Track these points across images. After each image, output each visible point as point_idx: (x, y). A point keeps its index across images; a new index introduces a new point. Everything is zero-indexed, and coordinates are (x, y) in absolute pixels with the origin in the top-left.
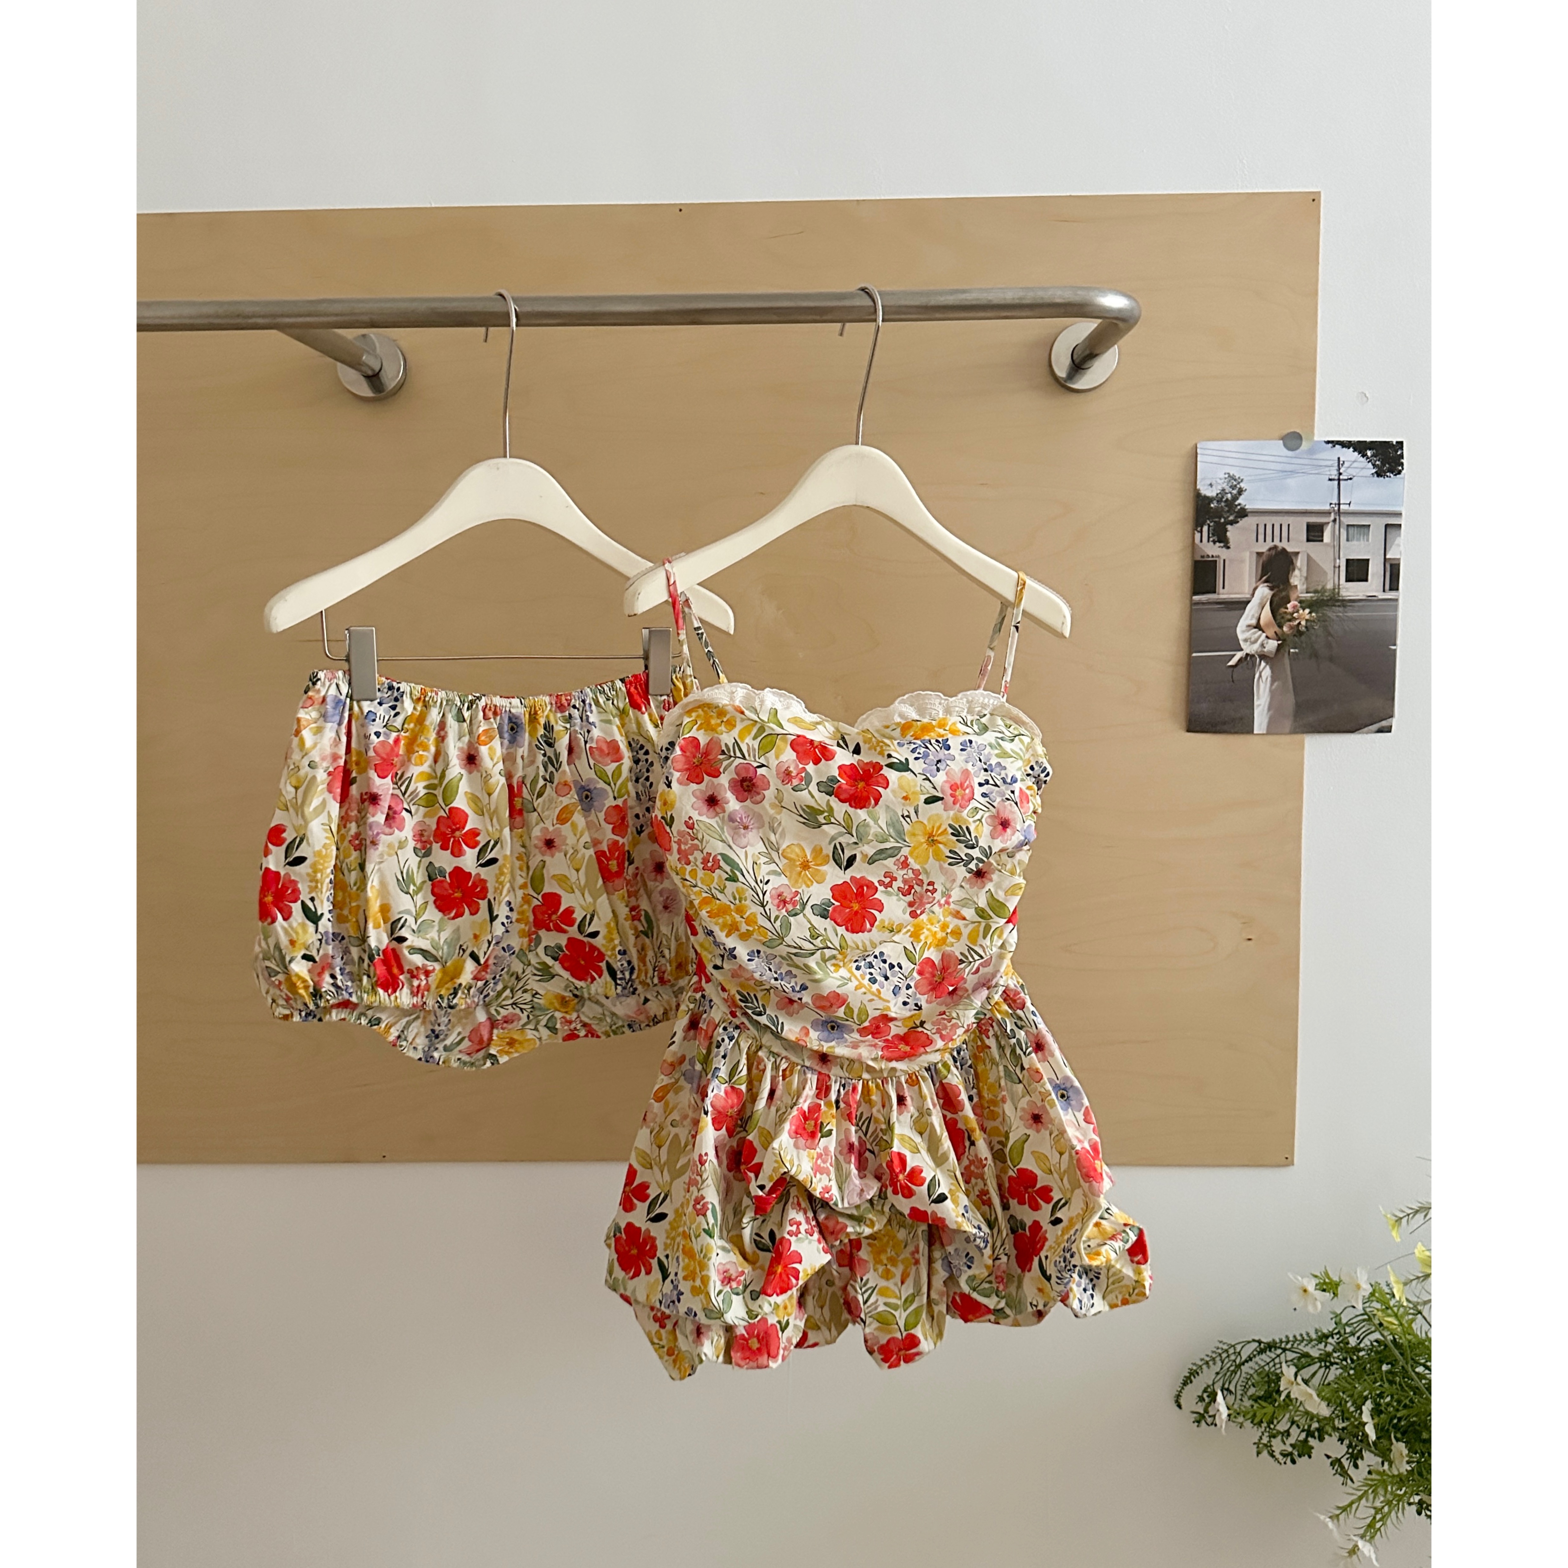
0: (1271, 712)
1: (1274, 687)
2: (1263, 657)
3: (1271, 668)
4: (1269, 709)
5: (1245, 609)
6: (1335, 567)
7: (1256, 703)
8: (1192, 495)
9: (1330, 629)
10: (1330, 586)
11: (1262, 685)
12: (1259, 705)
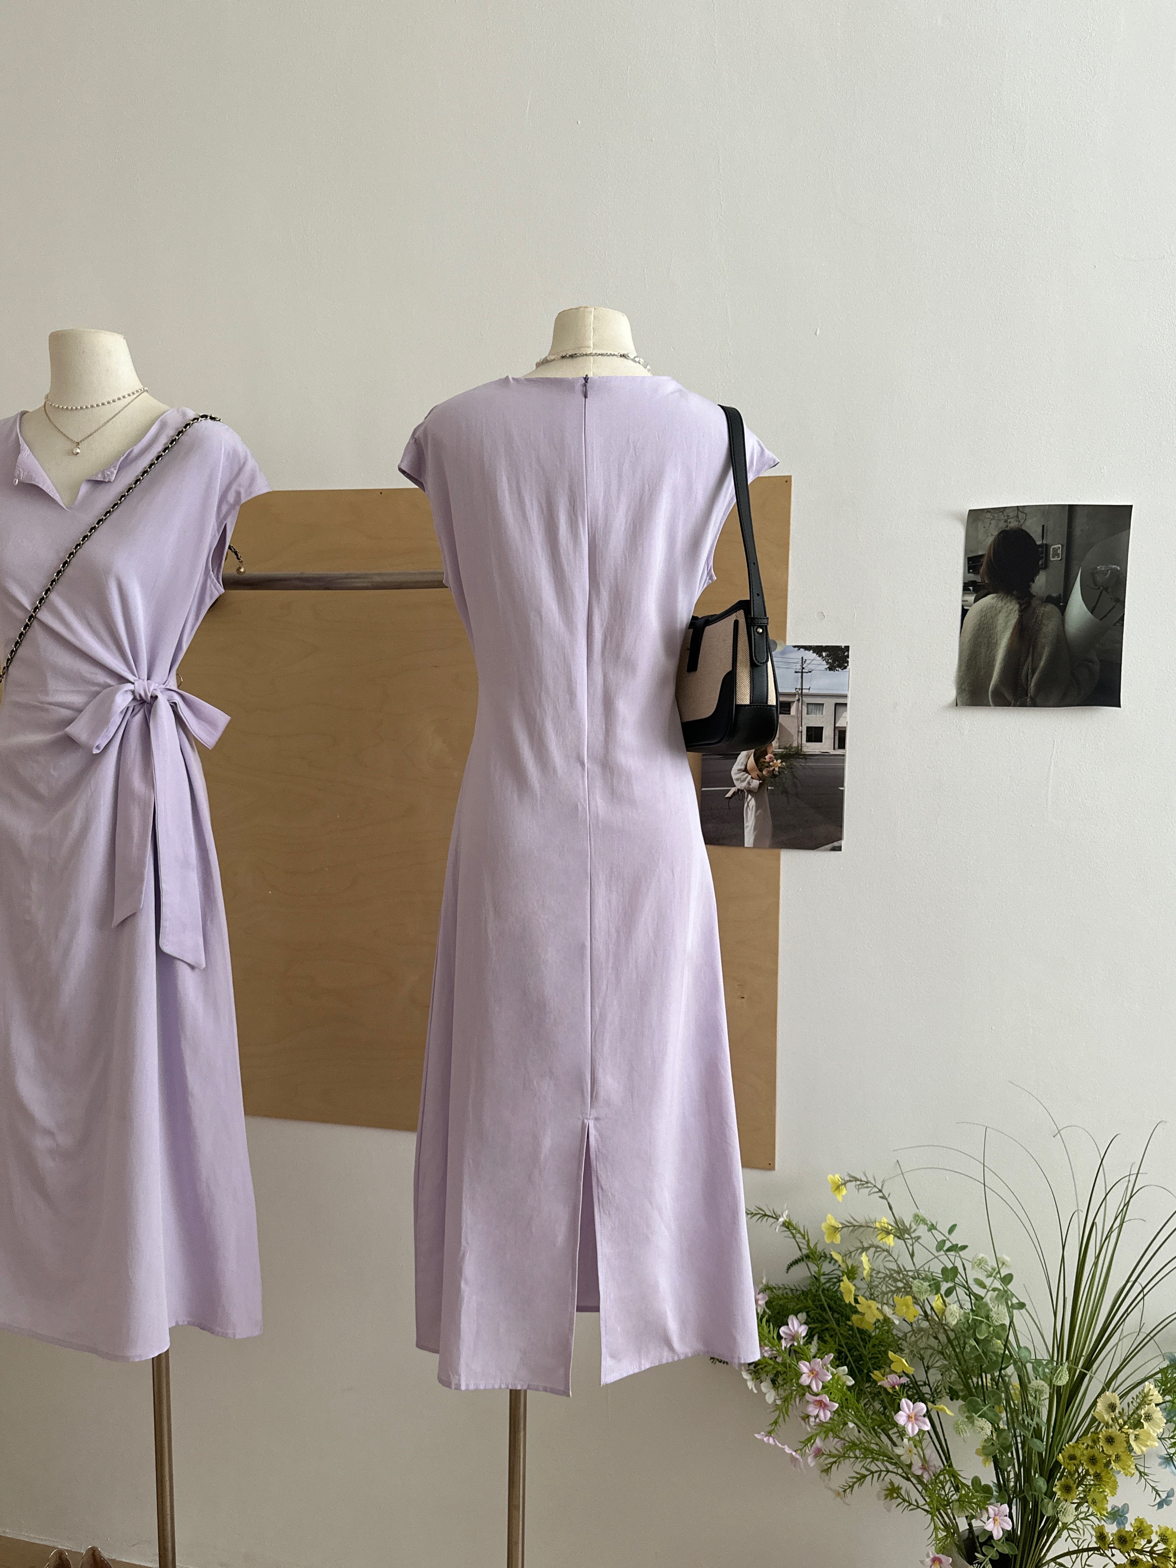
0: (757, 833)
1: (757, 814)
2: (750, 791)
3: (756, 800)
4: (755, 829)
5: (736, 758)
6: (798, 732)
7: (745, 824)
9: (795, 774)
10: (795, 744)
11: (749, 812)
12: (747, 828)
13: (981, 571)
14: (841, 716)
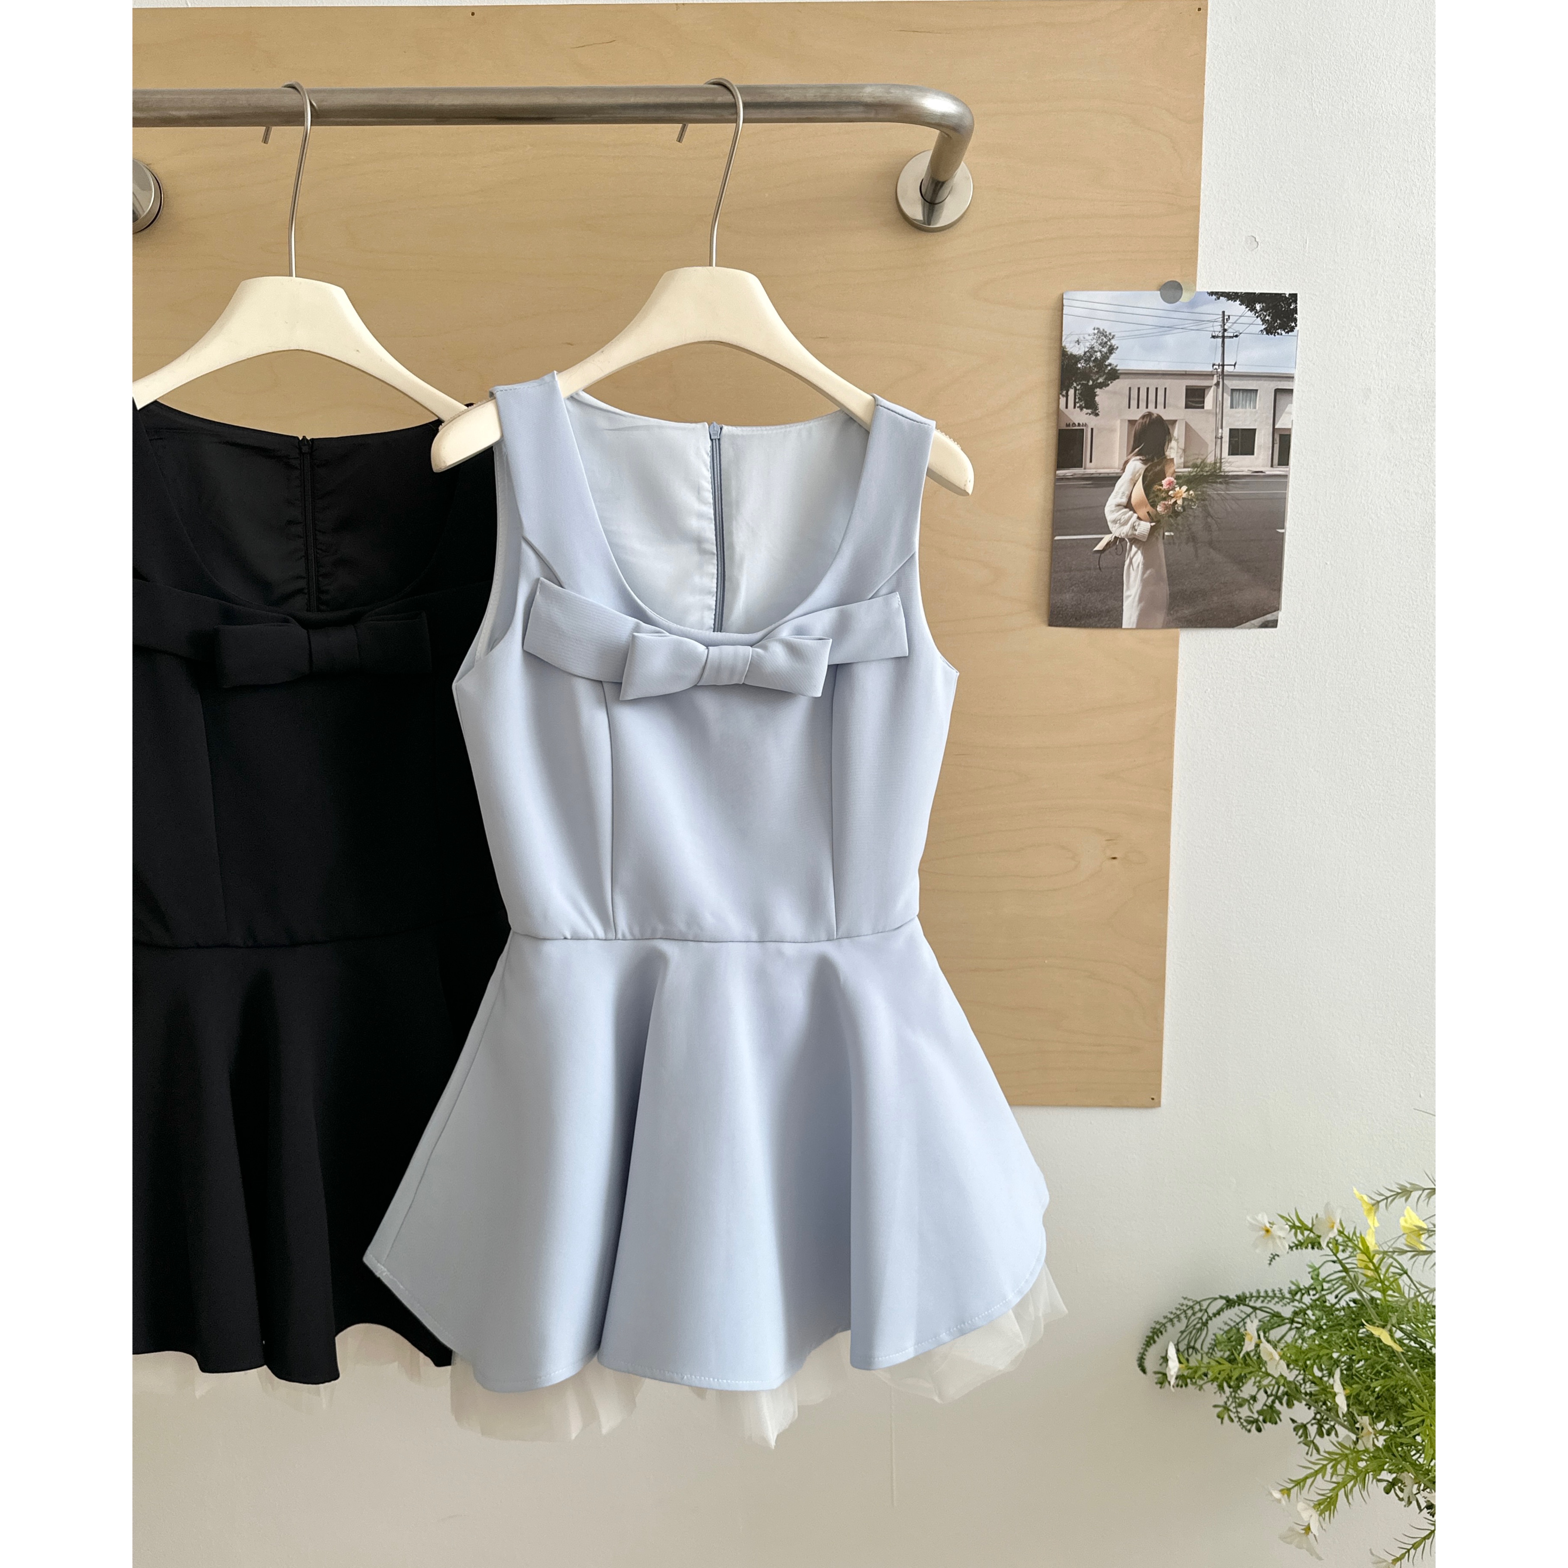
0: (1142, 604)
1: (1146, 576)
2: (1134, 540)
3: (1144, 554)
4: (1140, 601)
5: (1114, 485)
6: (1216, 438)
7: (1125, 594)
8: (1056, 354)
9: (1210, 509)
10: (1210, 459)
11: (1133, 573)
12: (1129, 596)
14: (1283, 411)
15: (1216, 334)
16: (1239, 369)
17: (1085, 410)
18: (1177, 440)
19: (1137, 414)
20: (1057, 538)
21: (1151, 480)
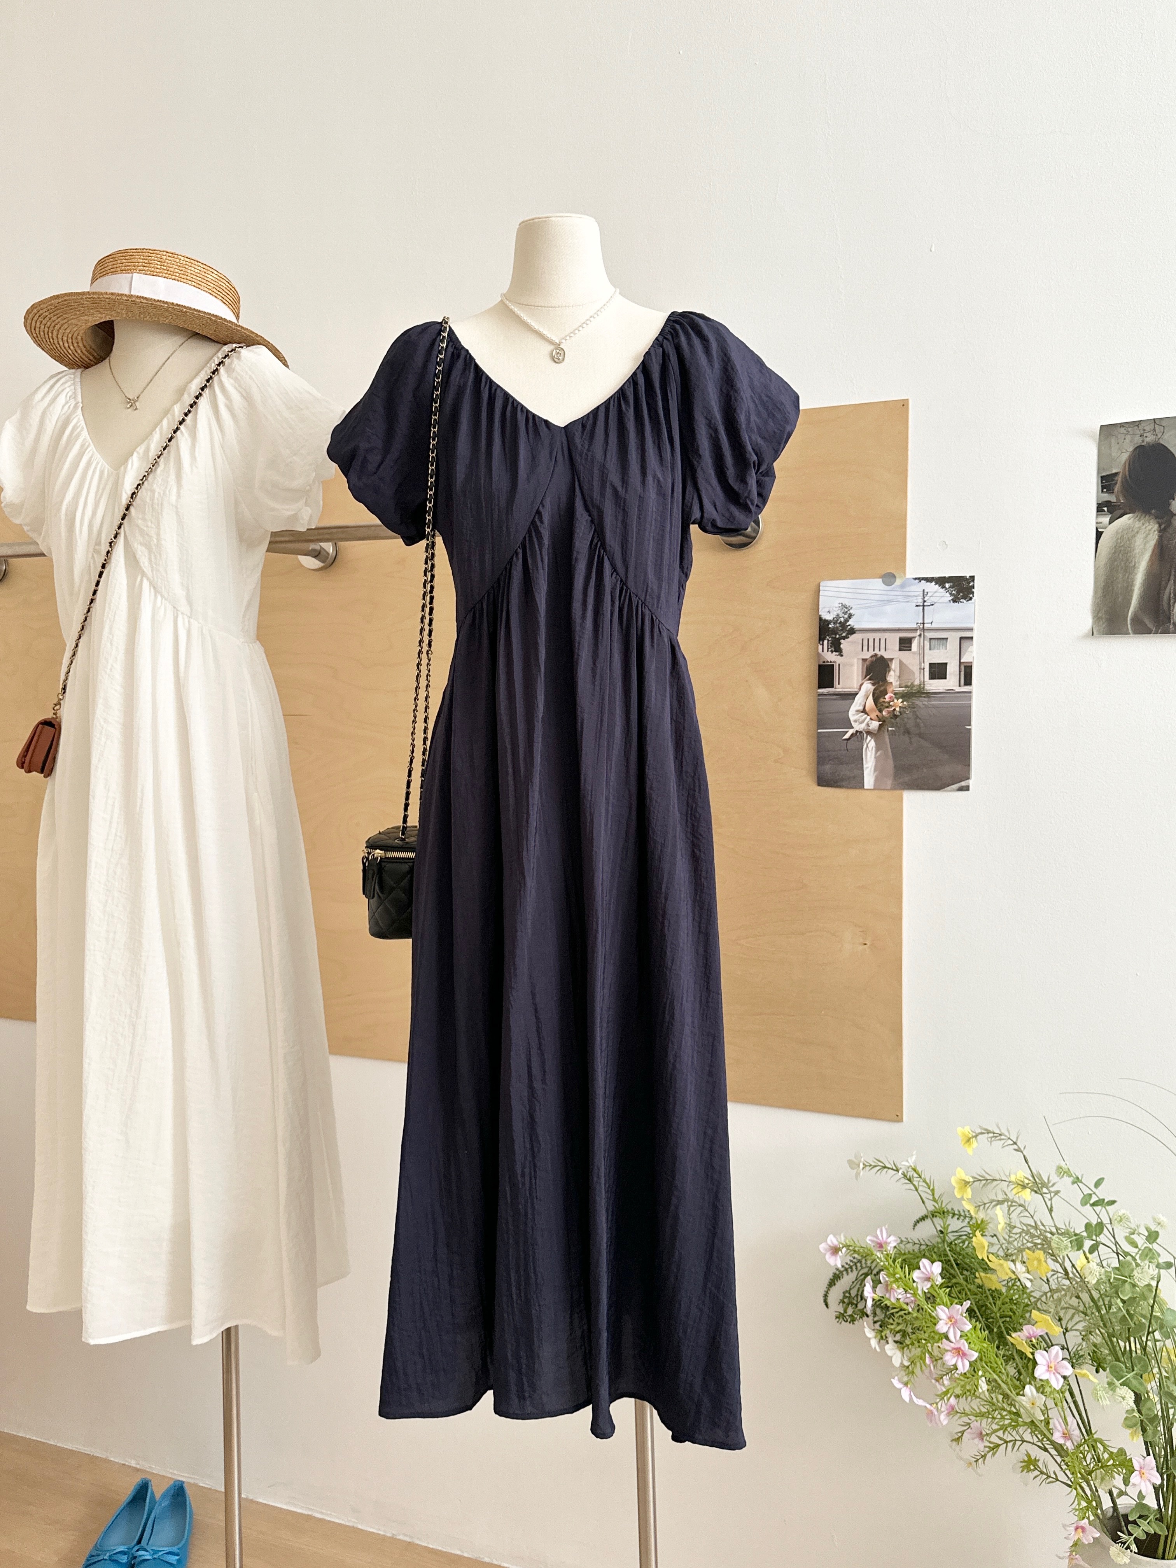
0: (877, 773)
1: (877, 755)
2: (869, 733)
3: (875, 742)
4: (875, 771)
5: (854, 699)
6: (921, 669)
7: (865, 766)
8: (816, 619)
9: (918, 713)
10: (917, 682)
11: (869, 754)
12: (867, 769)
13: (1116, 490)
14: (966, 651)
15: (919, 604)
16: (934, 626)
17: (834, 653)
18: (894, 671)
19: (867, 655)
20: (819, 731)
21: (878, 696)
